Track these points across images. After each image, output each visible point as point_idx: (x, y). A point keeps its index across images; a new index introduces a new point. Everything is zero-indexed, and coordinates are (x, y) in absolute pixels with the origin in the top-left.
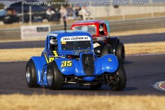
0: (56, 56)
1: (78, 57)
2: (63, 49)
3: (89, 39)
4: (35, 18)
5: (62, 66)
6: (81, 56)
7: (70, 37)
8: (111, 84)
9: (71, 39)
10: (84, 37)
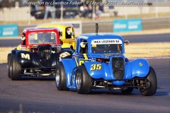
0: (86, 59)
1: (108, 60)
2: (93, 52)
3: (121, 42)
4: (67, 14)
5: (92, 69)
6: (111, 60)
7: (101, 40)
8: (141, 89)
9: (101, 42)
10: (115, 40)
